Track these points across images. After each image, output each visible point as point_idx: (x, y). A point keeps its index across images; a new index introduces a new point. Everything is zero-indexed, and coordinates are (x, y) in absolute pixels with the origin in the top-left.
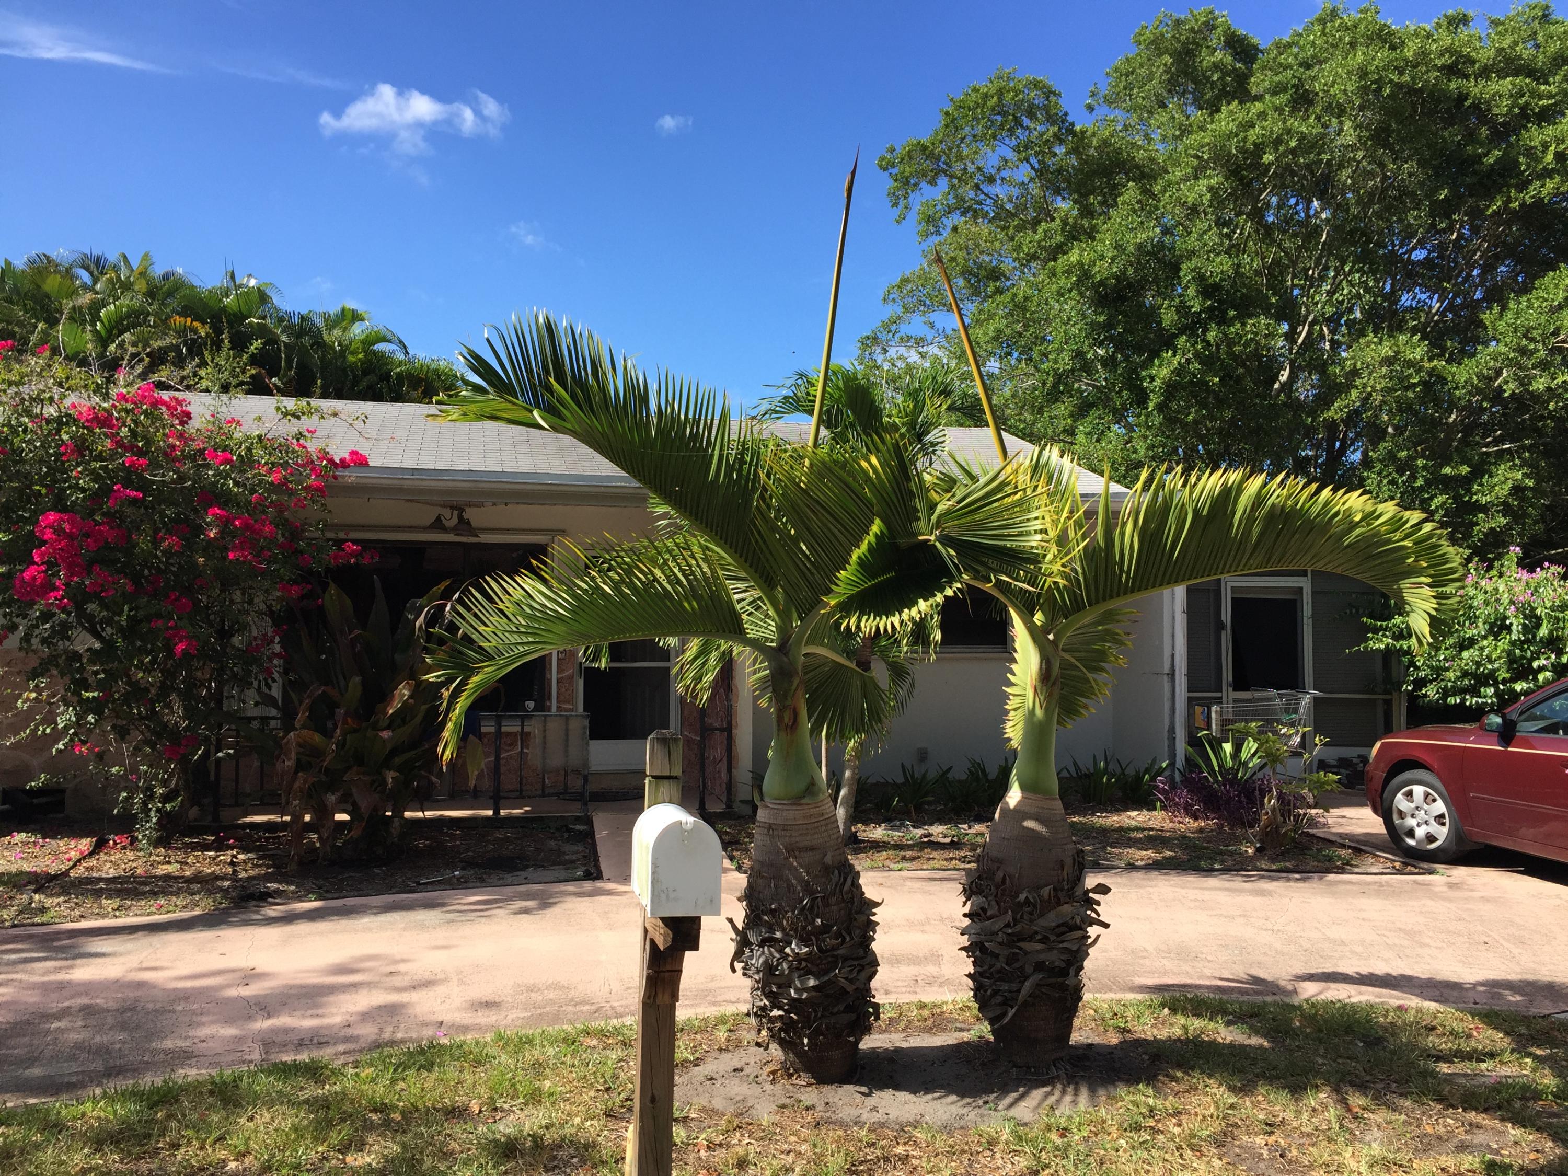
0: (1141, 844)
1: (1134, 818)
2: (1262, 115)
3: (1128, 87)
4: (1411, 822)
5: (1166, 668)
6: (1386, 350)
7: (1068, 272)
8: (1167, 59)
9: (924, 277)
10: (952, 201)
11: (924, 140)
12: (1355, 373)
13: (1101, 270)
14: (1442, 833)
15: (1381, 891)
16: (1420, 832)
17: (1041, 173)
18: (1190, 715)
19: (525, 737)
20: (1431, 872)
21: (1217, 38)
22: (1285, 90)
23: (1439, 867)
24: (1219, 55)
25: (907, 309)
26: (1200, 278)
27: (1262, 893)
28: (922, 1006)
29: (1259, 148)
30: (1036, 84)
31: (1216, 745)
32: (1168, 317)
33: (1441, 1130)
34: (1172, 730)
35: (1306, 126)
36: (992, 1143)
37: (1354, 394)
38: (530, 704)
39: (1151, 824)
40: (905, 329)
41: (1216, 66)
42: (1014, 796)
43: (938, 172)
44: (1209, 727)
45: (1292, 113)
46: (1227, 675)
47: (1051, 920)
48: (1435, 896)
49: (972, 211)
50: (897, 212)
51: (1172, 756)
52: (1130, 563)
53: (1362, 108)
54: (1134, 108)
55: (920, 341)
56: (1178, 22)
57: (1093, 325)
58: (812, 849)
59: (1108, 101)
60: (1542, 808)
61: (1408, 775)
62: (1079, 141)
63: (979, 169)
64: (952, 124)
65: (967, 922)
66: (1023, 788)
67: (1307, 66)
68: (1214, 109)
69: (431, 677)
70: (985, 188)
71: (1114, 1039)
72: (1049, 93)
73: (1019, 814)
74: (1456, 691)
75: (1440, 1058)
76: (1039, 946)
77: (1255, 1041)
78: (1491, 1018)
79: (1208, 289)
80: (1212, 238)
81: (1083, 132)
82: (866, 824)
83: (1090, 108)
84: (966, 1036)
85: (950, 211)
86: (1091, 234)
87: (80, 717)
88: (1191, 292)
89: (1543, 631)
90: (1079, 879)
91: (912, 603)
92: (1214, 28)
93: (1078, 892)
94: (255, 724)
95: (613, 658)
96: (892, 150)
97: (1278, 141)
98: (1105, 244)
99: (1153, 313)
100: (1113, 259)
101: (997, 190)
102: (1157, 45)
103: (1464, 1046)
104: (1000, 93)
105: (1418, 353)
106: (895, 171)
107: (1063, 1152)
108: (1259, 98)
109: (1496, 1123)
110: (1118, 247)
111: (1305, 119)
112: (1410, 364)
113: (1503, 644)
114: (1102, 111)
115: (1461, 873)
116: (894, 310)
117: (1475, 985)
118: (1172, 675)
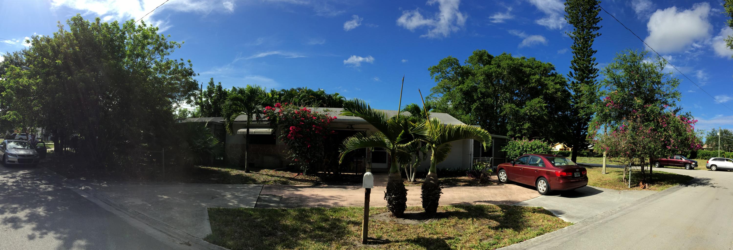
0: (463, 182)
1: (463, 178)
2: (493, 67)
3: (472, 60)
4: (502, 178)
5: (470, 154)
6: (510, 106)
7: (459, 89)
8: (478, 57)
9: (437, 88)
10: (441, 76)
11: (436, 66)
12: (505, 109)
13: (464, 89)
14: (505, 179)
15: (495, 188)
16: (503, 179)
17: (455, 73)
18: (474, 161)
19: (361, 162)
20: (503, 185)
21: (486, 55)
22: (496, 64)
23: (504, 184)
24: (486, 57)
25: (434, 93)
26: (481, 92)
27: (478, 189)
28: (417, 207)
29: (492, 73)
30: (455, 59)
31: (476, 165)
32: (475, 97)
33: (485, 223)
34: (471, 163)
35: (500, 71)
36: (420, 227)
37: (505, 112)
38: (363, 157)
39: (466, 179)
40: (434, 96)
41: (485, 59)
42: (429, 173)
43: (439, 71)
44: (476, 163)
45: (497, 68)
46: (481, 155)
47: (434, 192)
48: (502, 189)
49: (445, 78)
50: (432, 77)
51: (471, 168)
52: (447, 138)
53: (508, 69)
54: (473, 64)
55: (436, 98)
56: (480, 51)
57: (463, 98)
58: (396, 181)
59: (468, 62)
60: (519, 175)
61: (501, 170)
62: (462, 69)
63: (446, 71)
64: (441, 63)
65: (422, 193)
66: (431, 172)
67: (500, 61)
68: (484, 65)
69: (340, 151)
70: (447, 74)
71: (445, 212)
72: (457, 60)
73: (430, 176)
74: (513, 157)
75: (490, 212)
76: (431, 197)
77: (466, 211)
78: (500, 206)
79: (481, 93)
80: (483, 86)
81: (463, 67)
82: (418, 178)
83: (465, 63)
84: (422, 212)
85: (441, 78)
86: (464, 83)
87: (296, 155)
88: (479, 94)
89: (525, 149)
90: (438, 186)
91: (408, 142)
92: (486, 53)
93: (438, 188)
94: (319, 158)
95: (375, 149)
96: (431, 67)
97: (495, 72)
98: (465, 85)
99: (473, 96)
100: (466, 88)
101: (449, 75)
102: (476, 54)
103: (494, 210)
104: (449, 60)
105: (514, 107)
106: (431, 71)
107: (430, 228)
108: (492, 65)
109: (493, 221)
110: (468, 86)
111: (499, 69)
112: (513, 108)
113: (519, 151)
114: (467, 64)
115: (507, 185)
116: (432, 93)
117: (500, 201)
118: (471, 155)
